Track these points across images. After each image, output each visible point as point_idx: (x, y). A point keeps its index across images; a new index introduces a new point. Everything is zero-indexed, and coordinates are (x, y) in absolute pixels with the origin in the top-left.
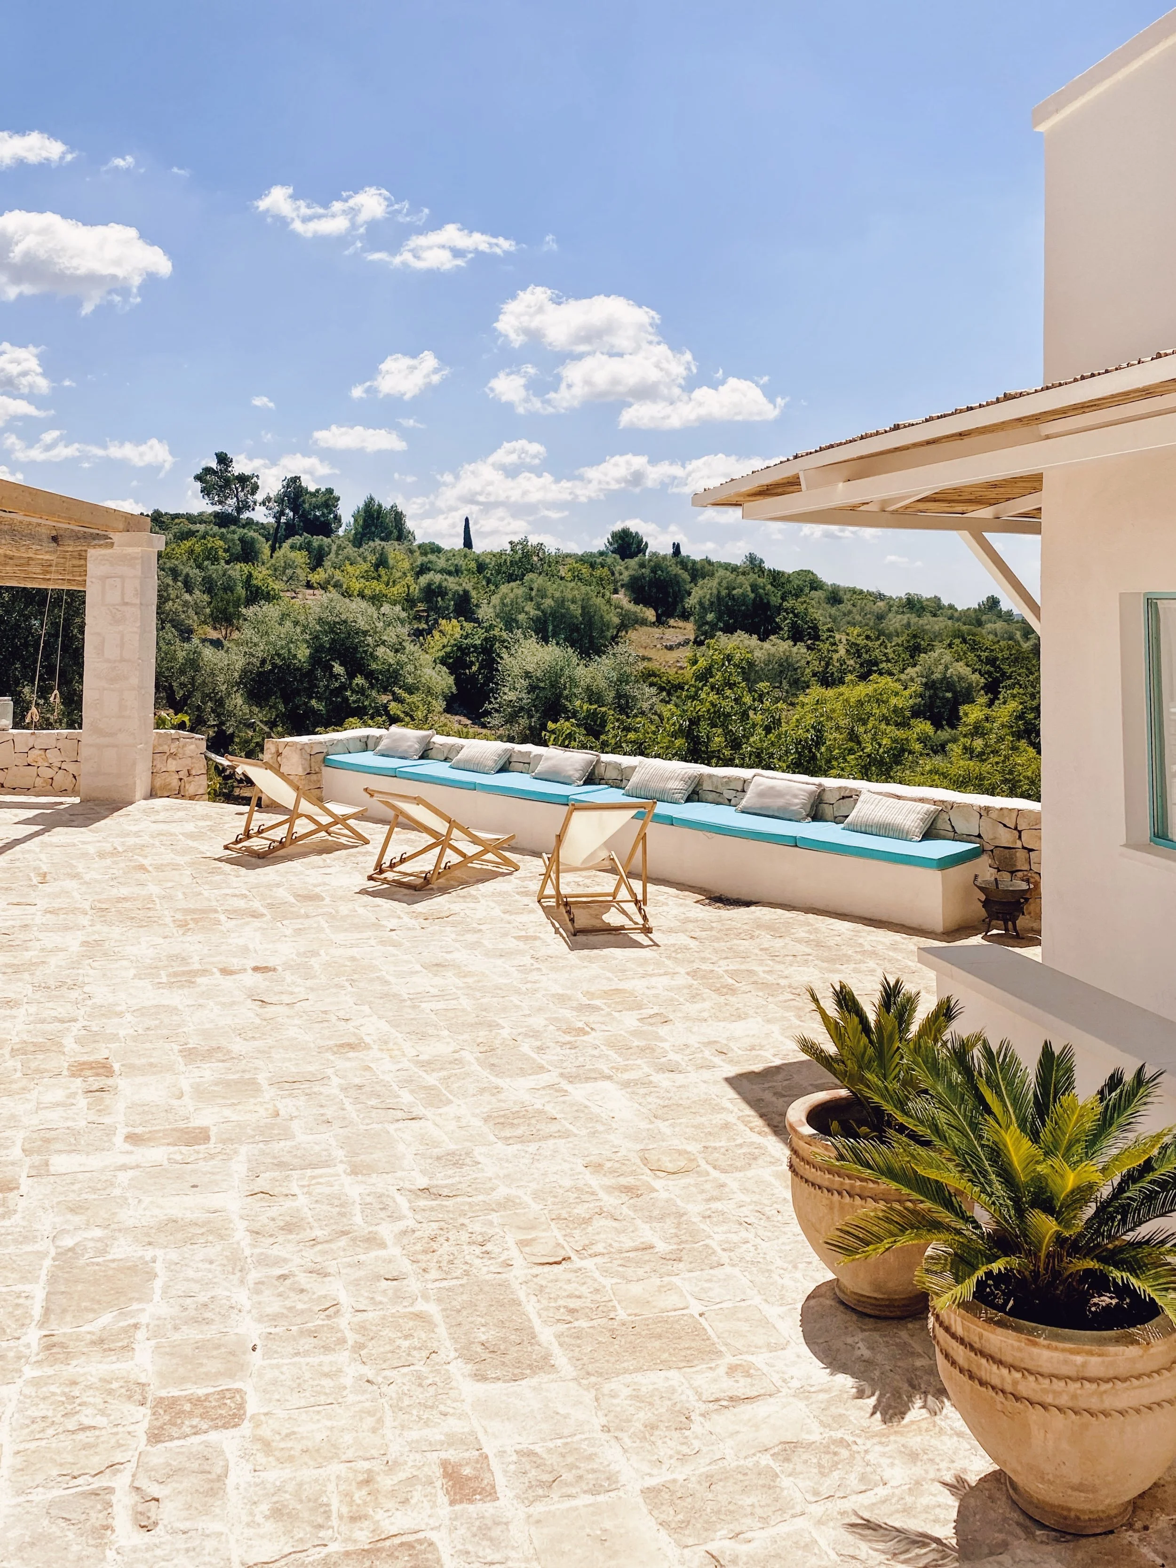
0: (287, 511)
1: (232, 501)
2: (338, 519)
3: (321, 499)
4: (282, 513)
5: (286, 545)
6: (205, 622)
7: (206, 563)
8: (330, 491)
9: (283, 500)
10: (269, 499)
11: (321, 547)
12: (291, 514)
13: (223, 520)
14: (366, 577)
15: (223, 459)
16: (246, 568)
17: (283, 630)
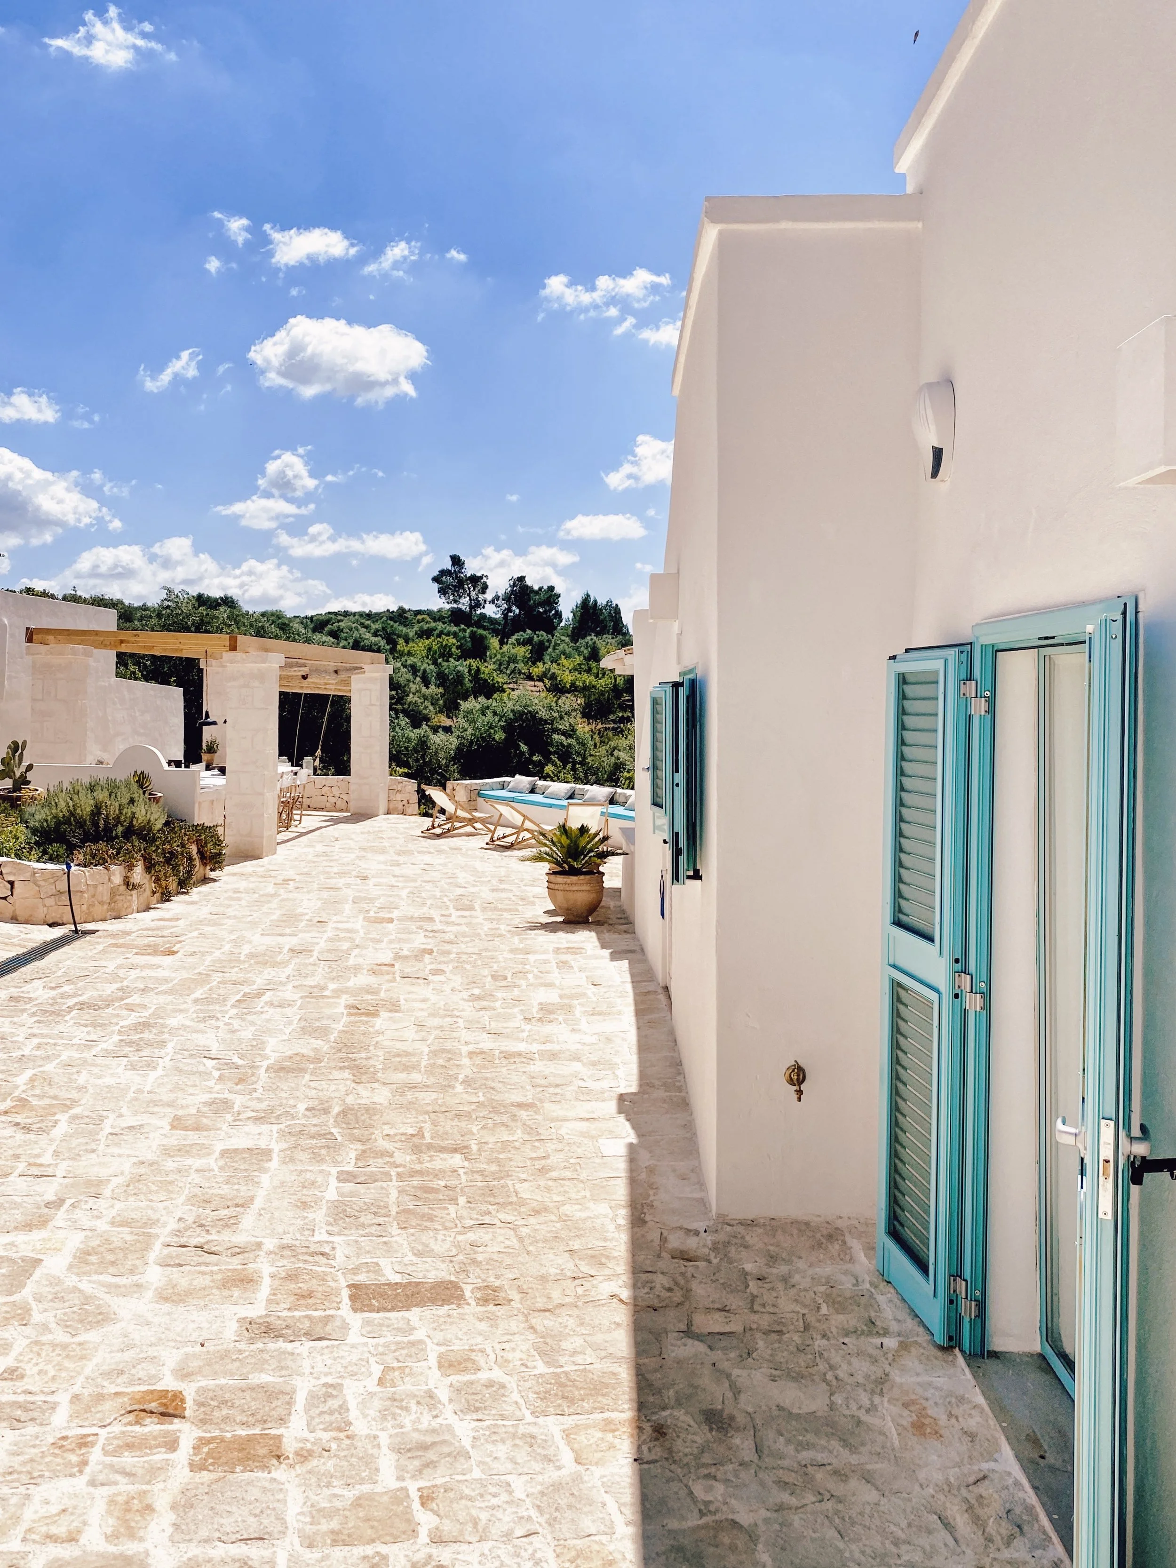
0: (514, 608)
1: (465, 600)
2: (559, 615)
3: (543, 596)
4: (509, 610)
5: (512, 640)
6: (441, 712)
7: (440, 660)
8: (551, 589)
9: (510, 598)
10: (497, 598)
11: (541, 643)
12: (517, 611)
13: (457, 617)
14: (578, 669)
15: (456, 561)
16: (474, 663)
17: (486, 719)
